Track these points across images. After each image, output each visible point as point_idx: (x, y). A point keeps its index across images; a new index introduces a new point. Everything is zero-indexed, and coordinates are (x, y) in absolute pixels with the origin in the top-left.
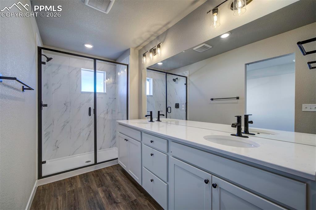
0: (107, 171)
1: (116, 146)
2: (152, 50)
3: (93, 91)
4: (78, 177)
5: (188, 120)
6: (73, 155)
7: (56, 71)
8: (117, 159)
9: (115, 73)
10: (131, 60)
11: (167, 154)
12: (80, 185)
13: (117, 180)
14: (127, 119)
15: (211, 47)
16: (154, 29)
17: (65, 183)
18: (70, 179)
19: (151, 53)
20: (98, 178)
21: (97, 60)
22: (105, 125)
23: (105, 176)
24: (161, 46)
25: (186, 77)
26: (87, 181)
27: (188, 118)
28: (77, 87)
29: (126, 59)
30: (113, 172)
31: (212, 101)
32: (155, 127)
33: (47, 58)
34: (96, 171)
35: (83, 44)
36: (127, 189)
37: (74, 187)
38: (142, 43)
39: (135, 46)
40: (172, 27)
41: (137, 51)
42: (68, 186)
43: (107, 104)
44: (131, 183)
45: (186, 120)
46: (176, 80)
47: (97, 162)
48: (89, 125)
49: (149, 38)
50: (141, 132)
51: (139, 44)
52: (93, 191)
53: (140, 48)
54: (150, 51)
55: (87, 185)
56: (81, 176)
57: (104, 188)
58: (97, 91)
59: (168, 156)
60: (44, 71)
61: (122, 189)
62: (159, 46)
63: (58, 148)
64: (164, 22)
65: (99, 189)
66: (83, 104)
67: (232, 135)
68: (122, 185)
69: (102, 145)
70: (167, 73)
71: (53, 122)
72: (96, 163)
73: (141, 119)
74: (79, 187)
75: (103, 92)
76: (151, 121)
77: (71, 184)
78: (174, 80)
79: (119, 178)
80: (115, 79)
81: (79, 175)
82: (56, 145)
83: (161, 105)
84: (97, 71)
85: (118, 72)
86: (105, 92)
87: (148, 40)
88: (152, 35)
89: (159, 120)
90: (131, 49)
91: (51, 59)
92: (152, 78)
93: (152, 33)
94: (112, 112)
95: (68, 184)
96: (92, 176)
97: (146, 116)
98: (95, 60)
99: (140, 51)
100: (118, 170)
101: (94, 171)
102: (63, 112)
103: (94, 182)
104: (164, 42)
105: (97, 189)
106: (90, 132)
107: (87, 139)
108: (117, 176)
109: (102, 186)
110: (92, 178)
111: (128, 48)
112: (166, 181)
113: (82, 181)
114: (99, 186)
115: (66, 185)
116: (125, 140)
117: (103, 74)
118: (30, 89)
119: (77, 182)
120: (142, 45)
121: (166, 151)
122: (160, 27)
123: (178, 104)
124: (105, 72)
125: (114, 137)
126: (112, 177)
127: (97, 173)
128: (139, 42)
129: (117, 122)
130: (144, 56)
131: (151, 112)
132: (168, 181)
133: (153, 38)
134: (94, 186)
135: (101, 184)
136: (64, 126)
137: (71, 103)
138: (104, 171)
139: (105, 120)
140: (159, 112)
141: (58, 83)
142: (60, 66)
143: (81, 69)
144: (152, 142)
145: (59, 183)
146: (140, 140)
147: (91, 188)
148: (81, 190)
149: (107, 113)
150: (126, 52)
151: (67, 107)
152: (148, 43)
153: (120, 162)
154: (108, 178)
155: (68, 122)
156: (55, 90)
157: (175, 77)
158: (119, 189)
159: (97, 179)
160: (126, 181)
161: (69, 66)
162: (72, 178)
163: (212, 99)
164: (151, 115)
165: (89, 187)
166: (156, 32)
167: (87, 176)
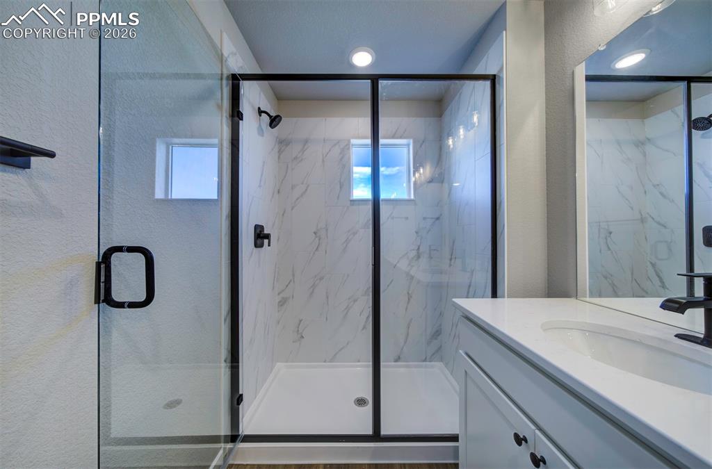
1: (441, 360)
6: (331, 361)
7: (300, 154)
9: (440, 139)
10: (509, 49)
22: (410, 292)
43: (417, 233)
63: (303, 337)
66: (355, 233)
69: (402, 349)
71: (293, 275)
82: (298, 330)
83: (611, 233)
86: (412, 197)
102: (312, 253)
107: (364, 327)
117: (405, 149)
124: (411, 141)
125: (437, 331)
136: (314, 286)
137: (327, 230)
139: (412, 278)
141: (302, 184)
143: (349, 141)
149: (418, 257)
151: (319, 239)
155: (321, 279)
156: (298, 199)
161: (324, 140)
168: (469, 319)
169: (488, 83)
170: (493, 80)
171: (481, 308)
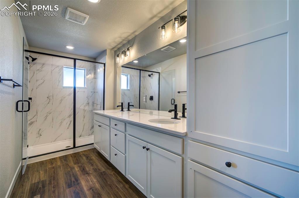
0: (84, 153)
2: (124, 52)
3: (73, 86)
4: (58, 158)
5: (160, 110)
6: (54, 142)
7: (40, 69)
8: (93, 144)
9: (95, 70)
10: (107, 59)
11: (125, 133)
12: (59, 163)
13: (92, 160)
14: (104, 109)
15: (175, 49)
16: (125, 35)
17: (46, 163)
18: (51, 160)
19: (123, 55)
20: (76, 158)
21: (76, 60)
23: (82, 157)
24: (130, 49)
25: (159, 73)
26: (65, 160)
27: (160, 108)
28: (59, 82)
29: (103, 58)
30: (89, 154)
31: (179, 94)
32: (125, 116)
33: (33, 58)
34: (74, 153)
35: (65, 46)
36: (99, 165)
37: (55, 165)
38: (117, 46)
39: (111, 48)
40: (138, 34)
41: (113, 52)
42: (49, 165)
43: (87, 97)
44: (103, 161)
45: (159, 110)
46: (151, 75)
47: (76, 146)
48: (70, 116)
49: (121, 42)
50: (110, 118)
51: (113, 46)
52: (70, 167)
53: (116, 49)
54: (122, 53)
55: (65, 163)
56: (60, 158)
57: (80, 165)
58: (77, 86)
59: (126, 135)
60: (30, 69)
61: (94, 165)
62: (128, 49)
63: (41, 135)
64: (132, 31)
65: (76, 165)
66: (64, 98)
67: (172, 118)
68: (95, 162)
69: (82, 133)
70: (140, 70)
71: (37, 113)
72: (74, 147)
73: (115, 109)
74: (58, 165)
75: (83, 86)
76: (122, 110)
77: (52, 163)
78: (150, 76)
79: (94, 158)
80: (95, 75)
81: (59, 157)
82: (39, 133)
84: (76, 68)
85: (98, 69)
86: (86, 87)
87: (121, 44)
88: (123, 40)
89: (129, 110)
90: (107, 50)
91: (35, 59)
92: (129, 74)
93: (123, 39)
94: (93, 105)
95: (49, 163)
96: (71, 157)
97: (118, 106)
98: (75, 60)
99: (115, 52)
100: (93, 152)
101: (73, 154)
102: (46, 105)
103: (72, 161)
104: (133, 46)
105: (74, 165)
106: (71, 121)
107: (68, 128)
108: (92, 157)
109: (78, 163)
110: (71, 158)
111: (105, 49)
112: (124, 153)
113: (61, 161)
114: (75, 164)
115: (47, 164)
116: (99, 126)
117: (84, 71)
118: (19, 86)
119: (57, 162)
120: (117, 47)
121: (124, 131)
122: (129, 34)
123: (153, 96)
124: (86, 69)
126: (87, 158)
127: (75, 155)
128: (114, 45)
129: (94, 112)
130: (117, 57)
131: (122, 103)
132: (126, 153)
133: (125, 42)
134: (72, 164)
135: (77, 162)
136: (47, 116)
137: (53, 97)
138: (81, 154)
139: (85, 111)
140: (129, 103)
141: (42, 80)
142: (43, 64)
143: (63, 66)
144: (115, 125)
145: (42, 163)
146: (109, 125)
147: (69, 165)
148: (60, 166)
150: (103, 53)
151: (49, 100)
152: (122, 45)
153: (96, 146)
154: (84, 158)
155: (50, 113)
156: (39, 85)
157: (150, 73)
158: (92, 165)
159: (74, 159)
160: (99, 159)
161: (52, 65)
162: (52, 159)
163: (179, 92)
164: (122, 106)
165: (67, 164)
166: (126, 38)
167: (66, 157)
168: (97, 114)
169: (103, 65)
170: (105, 64)
171: (101, 112)
